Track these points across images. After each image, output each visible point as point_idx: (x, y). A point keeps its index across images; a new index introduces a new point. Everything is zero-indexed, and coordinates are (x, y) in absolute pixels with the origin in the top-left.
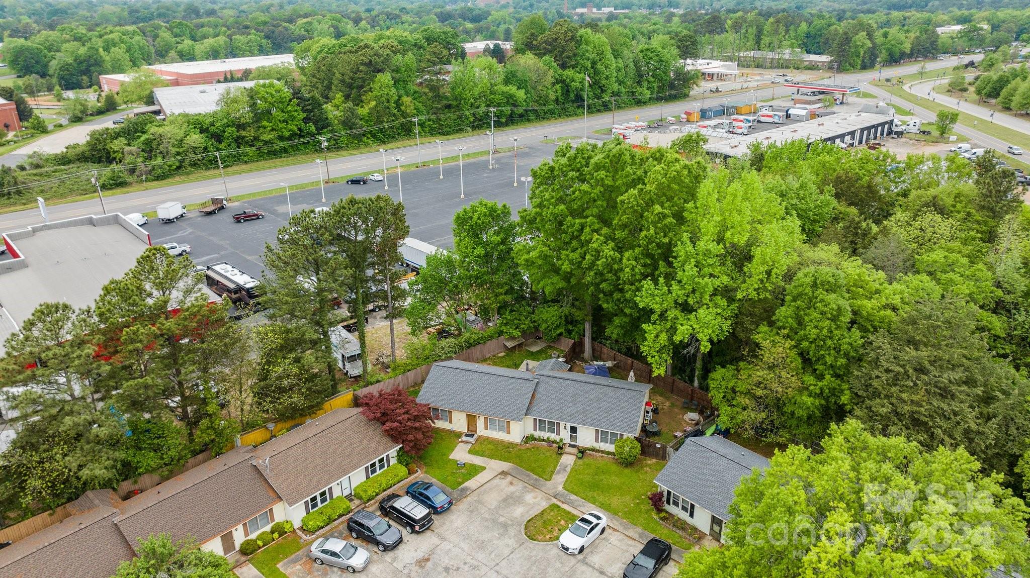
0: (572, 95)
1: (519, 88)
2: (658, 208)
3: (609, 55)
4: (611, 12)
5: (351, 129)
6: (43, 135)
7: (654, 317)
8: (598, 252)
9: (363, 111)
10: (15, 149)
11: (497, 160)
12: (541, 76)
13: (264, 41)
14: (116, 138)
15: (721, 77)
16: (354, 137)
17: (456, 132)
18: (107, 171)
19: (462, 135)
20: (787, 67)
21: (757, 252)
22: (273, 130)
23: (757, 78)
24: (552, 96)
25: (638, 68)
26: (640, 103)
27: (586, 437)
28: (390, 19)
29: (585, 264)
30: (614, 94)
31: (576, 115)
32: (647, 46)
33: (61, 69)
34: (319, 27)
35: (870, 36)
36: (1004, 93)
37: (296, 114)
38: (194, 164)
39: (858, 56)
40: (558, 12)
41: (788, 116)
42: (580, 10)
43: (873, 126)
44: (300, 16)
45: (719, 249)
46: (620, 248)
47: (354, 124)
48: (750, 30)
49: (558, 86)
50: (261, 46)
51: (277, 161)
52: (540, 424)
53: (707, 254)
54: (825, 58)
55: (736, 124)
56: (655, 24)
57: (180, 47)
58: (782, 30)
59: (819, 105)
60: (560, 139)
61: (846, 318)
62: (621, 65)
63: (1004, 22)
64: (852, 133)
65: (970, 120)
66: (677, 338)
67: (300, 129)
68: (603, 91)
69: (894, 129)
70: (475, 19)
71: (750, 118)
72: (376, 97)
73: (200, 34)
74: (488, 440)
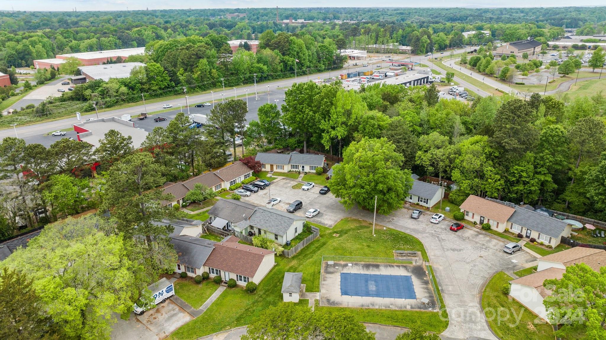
0: (288, 68)
1: (264, 65)
2: (325, 100)
3: (304, 49)
4: (302, 23)
5: (190, 84)
6: (31, 90)
7: (325, 132)
8: (308, 114)
9: (195, 76)
10: (24, 96)
11: (259, 96)
12: (274, 59)
13: (118, 41)
14: (86, 89)
15: (358, 58)
16: (192, 88)
17: (236, 85)
18: (86, 105)
19: (239, 87)
20: (391, 53)
21: (353, 111)
22: (157, 85)
23: (376, 58)
24: (279, 68)
25: (318, 55)
26: (320, 71)
27: (307, 169)
28: (183, 28)
29: (304, 118)
30: (308, 67)
31: (290, 77)
32: (322, 44)
33: (9, 57)
34: (146, 33)
35: (429, 37)
36: (478, 64)
37: (166, 78)
38: (123, 100)
39: (424, 47)
40: (274, 23)
41: (386, 76)
42: (286, 21)
43: (419, 79)
44: (134, 27)
45: (343, 111)
46: (315, 112)
47: (191, 82)
48: (373, 34)
49: (282, 64)
50: (116, 44)
51: (158, 99)
52: (293, 167)
53: (340, 112)
54: (409, 48)
55: (362, 80)
56: (326, 31)
57: (70, 44)
58: (388, 34)
59: (400, 71)
60: (285, 88)
61: (376, 126)
62: (310, 54)
63: (497, 30)
64: (410, 82)
65: (462, 76)
66: (332, 136)
67: (168, 85)
68: (302, 66)
69: (429, 80)
70: (229, 27)
71: (369, 77)
72: (200, 70)
73: (78, 37)
74: (277, 172)
